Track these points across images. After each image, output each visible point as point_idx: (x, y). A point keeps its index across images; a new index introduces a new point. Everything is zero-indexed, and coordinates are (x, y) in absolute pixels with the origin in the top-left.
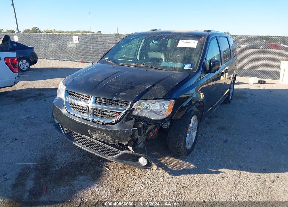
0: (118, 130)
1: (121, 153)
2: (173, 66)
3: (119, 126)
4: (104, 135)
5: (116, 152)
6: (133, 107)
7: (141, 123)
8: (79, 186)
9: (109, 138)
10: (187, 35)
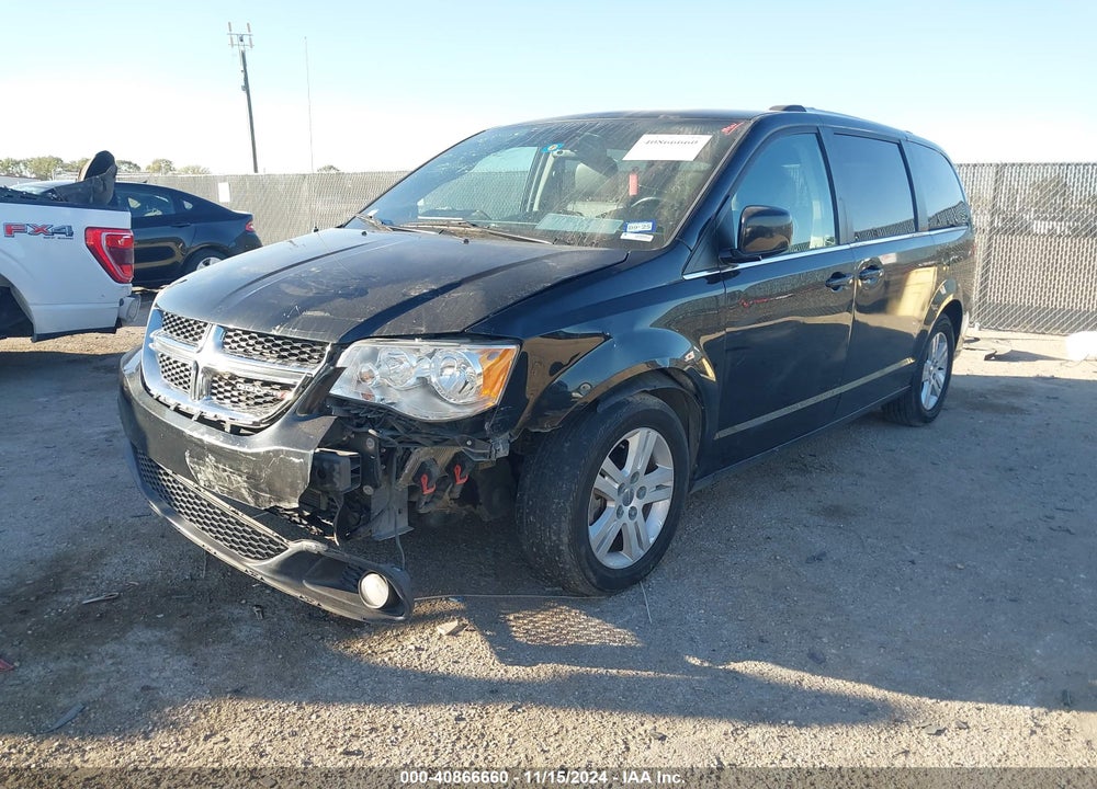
0: (269, 452)
1: (290, 550)
2: (582, 230)
3: (281, 438)
4: (225, 471)
5: (276, 544)
6: (339, 365)
7: (371, 431)
8: (110, 662)
9: (240, 481)
10: (678, 119)
